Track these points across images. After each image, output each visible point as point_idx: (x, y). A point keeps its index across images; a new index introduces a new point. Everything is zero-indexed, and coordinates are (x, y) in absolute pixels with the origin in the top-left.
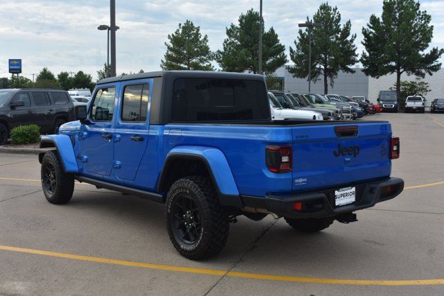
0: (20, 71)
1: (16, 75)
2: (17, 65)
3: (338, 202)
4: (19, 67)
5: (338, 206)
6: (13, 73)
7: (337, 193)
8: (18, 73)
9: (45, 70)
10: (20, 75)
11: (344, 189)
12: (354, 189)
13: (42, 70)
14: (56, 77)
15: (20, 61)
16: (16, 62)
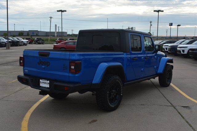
5: (41, 87)
7: (40, 80)
11: (43, 80)
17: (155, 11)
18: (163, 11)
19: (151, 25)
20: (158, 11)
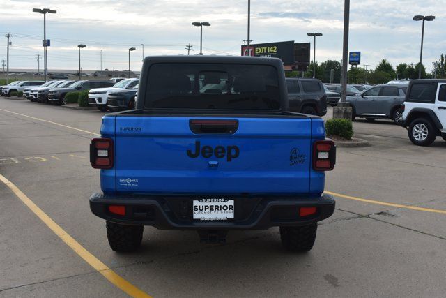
0: (358, 62)
1: (355, 66)
2: (356, 57)
3: (197, 215)
4: (358, 59)
5: (198, 220)
6: (353, 64)
7: (196, 203)
8: (356, 64)
9: (384, 62)
10: (358, 66)
11: (209, 200)
12: (231, 202)
13: (381, 62)
14: (395, 68)
15: (359, 53)
16: (355, 55)
17: (35, 10)
18: (55, 12)
19: (10, 43)
20: (44, 12)
